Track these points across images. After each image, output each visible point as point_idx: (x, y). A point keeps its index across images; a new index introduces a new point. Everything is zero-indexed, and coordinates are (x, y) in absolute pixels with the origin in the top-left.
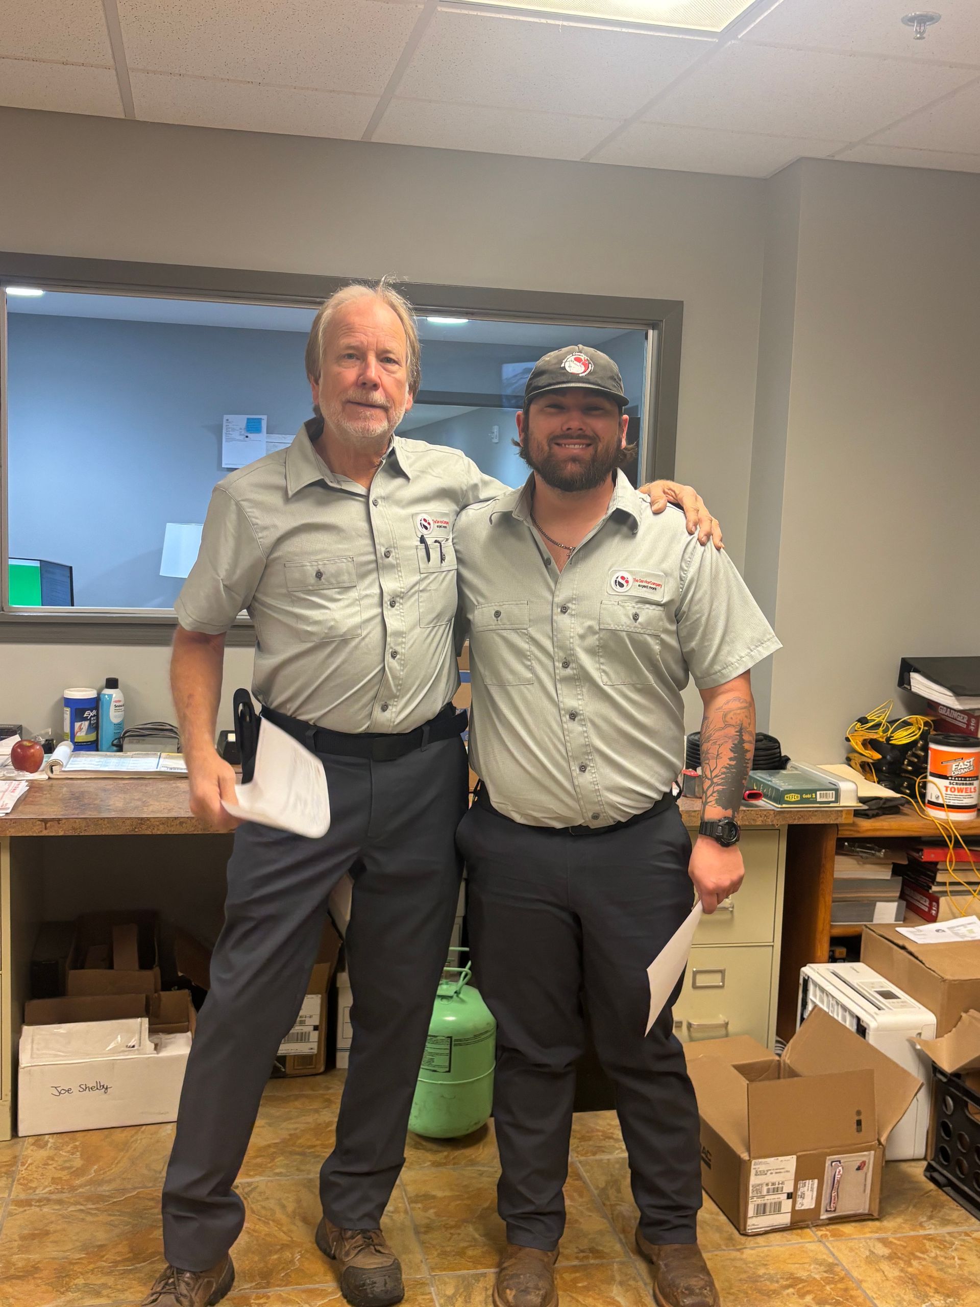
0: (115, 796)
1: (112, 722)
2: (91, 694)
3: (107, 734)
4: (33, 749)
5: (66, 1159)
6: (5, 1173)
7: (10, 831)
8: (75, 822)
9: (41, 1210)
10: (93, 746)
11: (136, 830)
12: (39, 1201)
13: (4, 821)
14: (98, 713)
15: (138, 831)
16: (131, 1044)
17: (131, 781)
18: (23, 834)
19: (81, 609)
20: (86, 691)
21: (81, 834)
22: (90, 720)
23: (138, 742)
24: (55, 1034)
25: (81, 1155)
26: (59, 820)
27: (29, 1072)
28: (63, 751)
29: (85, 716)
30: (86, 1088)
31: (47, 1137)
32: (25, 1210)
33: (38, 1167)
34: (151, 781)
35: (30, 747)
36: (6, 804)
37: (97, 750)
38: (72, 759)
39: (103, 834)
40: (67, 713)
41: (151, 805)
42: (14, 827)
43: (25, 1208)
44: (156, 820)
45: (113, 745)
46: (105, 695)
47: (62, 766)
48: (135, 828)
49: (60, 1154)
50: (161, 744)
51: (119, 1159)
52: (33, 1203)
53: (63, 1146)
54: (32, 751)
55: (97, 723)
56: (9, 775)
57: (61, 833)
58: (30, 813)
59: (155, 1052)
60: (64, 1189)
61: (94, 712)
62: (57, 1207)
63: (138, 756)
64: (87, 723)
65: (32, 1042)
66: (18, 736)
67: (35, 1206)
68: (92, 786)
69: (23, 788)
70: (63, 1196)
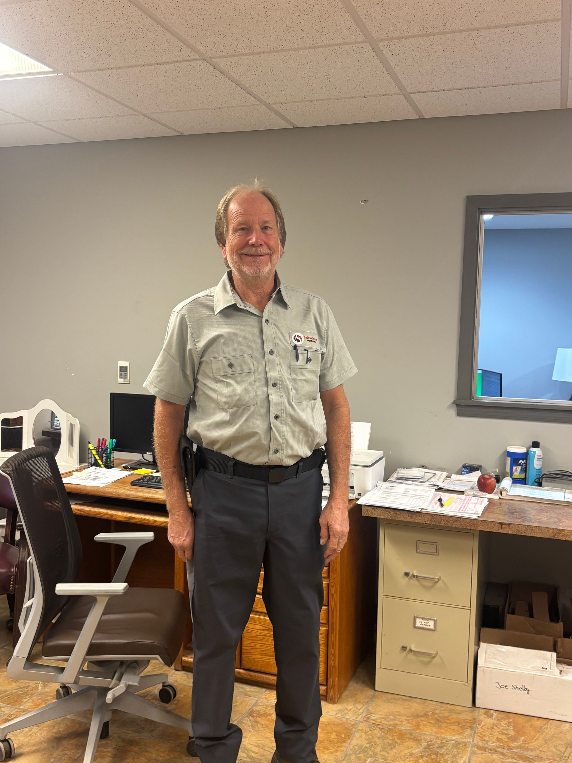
0: (541, 514)
1: (535, 468)
2: (523, 450)
3: (532, 475)
4: (491, 480)
5: (505, 728)
6: (470, 727)
7: (480, 527)
8: (519, 526)
9: (492, 756)
10: (523, 481)
11: (556, 536)
12: (490, 749)
13: (477, 521)
14: (526, 462)
15: (556, 537)
16: (545, 667)
17: (549, 506)
18: (488, 530)
19: (505, 399)
20: (522, 448)
21: (522, 534)
22: (522, 465)
23: (551, 482)
24: (499, 651)
25: (513, 728)
26: (509, 524)
27: (483, 670)
28: (506, 483)
29: (519, 463)
30: (516, 688)
31: (492, 711)
32: (483, 753)
33: (488, 728)
34: (561, 507)
35: (489, 479)
36: (478, 511)
37: (525, 484)
38: (512, 488)
39: (535, 536)
40: (509, 460)
41: (564, 522)
42: (483, 526)
43: (483, 752)
44: (569, 531)
45: (535, 482)
46: (531, 451)
47: (507, 491)
48: (555, 535)
49: (501, 724)
50: (566, 484)
51: (537, 737)
52: (487, 750)
53: (502, 719)
54: (490, 481)
55: (526, 468)
56: (476, 494)
57: (510, 532)
58: (492, 518)
59: (560, 675)
60: (504, 746)
61: (525, 461)
62: (501, 757)
63: (551, 490)
64: (520, 467)
65: (486, 652)
66: (479, 471)
67: (488, 752)
68: (526, 506)
69: (486, 503)
70: (505, 751)
